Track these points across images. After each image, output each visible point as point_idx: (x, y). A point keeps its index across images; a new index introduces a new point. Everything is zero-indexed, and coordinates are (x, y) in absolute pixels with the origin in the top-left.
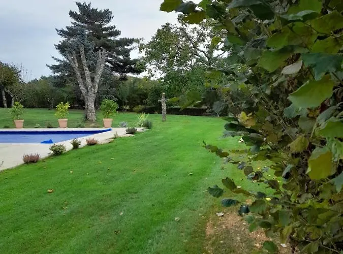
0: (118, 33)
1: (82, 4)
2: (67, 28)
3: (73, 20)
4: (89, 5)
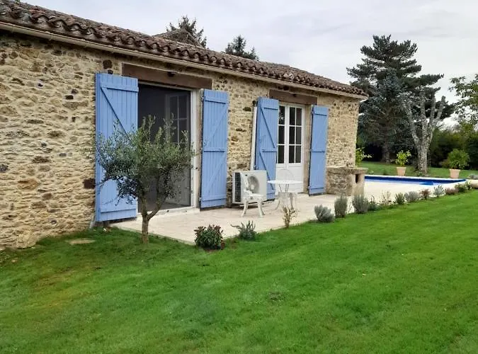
0: (419, 69)
1: (380, 37)
2: (358, 66)
3: (365, 57)
4: (388, 38)
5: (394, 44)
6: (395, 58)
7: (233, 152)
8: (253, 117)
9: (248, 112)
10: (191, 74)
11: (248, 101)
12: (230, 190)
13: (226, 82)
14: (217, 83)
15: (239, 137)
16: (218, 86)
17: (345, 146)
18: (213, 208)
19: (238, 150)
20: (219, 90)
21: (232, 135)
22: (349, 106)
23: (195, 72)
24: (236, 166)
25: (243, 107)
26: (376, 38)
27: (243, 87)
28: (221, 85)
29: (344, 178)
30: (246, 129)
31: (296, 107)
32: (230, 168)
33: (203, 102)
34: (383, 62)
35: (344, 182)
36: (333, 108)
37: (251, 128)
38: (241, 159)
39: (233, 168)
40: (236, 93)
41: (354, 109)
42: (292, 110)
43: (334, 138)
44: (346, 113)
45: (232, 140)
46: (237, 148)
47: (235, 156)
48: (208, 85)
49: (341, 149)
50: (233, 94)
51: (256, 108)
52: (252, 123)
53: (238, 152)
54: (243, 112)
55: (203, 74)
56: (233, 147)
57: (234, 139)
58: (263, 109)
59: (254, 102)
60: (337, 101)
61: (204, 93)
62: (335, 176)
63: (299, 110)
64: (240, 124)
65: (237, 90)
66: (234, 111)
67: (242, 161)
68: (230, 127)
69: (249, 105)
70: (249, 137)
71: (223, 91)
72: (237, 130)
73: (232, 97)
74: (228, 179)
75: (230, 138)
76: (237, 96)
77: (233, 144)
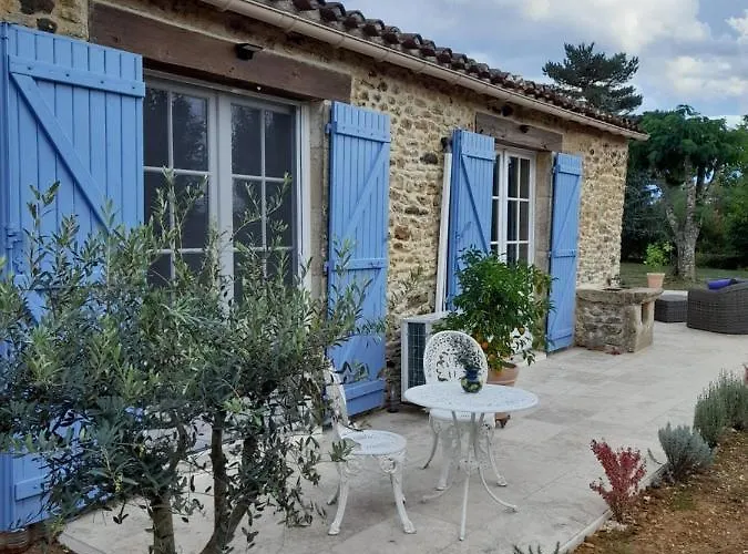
0: (637, 101)
1: (576, 47)
3: (550, 81)
4: (590, 49)
5: (599, 58)
6: (598, 84)
7: (400, 266)
8: (441, 178)
9: (431, 166)
10: (299, 58)
11: (432, 138)
13: (383, 87)
14: (364, 88)
15: (411, 227)
16: (365, 96)
17: (606, 240)
19: (410, 260)
20: (368, 108)
21: (397, 224)
22: (614, 154)
23: (308, 51)
24: (405, 303)
25: (421, 155)
26: (569, 49)
27: (421, 104)
28: (372, 93)
29: (617, 312)
30: (427, 208)
31: (520, 157)
33: (330, 136)
34: (580, 90)
35: (616, 321)
36: (588, 159)
37: (437, 205)
38: (415, 284)
39: (398, 308)
40: (404, 116)
41: (621, 161)
42: (513, 162)
43: (588, 223)
44: (609, 170)
45: (397, 236)
46: (406, 256)
47: (403, 276)
48: (341, 90)
49: (599, 247)
50: (399, 120)
51: (449, 156)
52: (438, 192)
53: (409, 266)
54: (421, 165)
55: (328, 60)
56: (398, 254)
57: (402, 234)
58: (465, 157)
59: (444, 142)
60: (596, 144)
61: (331, 112)
62: (596, 307)
63: (525, 164)
64: (413, 197)
65: (407, 111)
66: (401, 163)
67: (418, 288)
68: (391, 203)
69: (434, 147)
70: (432, 230)
71: (378, 110)
72: (408, 212)
73: (397, 126)
75: (391, 231)
76: (407, 124)
77: (398, 247)
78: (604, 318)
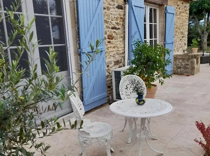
7: (110, 50)
8: (124, 15)
9: (120, 10)
12: (110, 87)
15: (114, 34)
17: (183, 37)
18: (96, 108)
19: (114, 47)
21: (108, 33)
22: (185, 7)
24: (113, 63)
25: (116, 5)
29: (188, 62)
30: (120, 27)
31: (153, 8)
32: (108, 66)
35: (188, 65)
36: (177, 8)
37: (124, 25)
38: (117, 56)
39: (110, 66)
41: (187, 9)
42: (151, 10)
43: (177, 31)
44: (184, 12)
45: (108, 38)
47: (111, 54)
49: (181, 40)
51: (127, 6)
53: (114, 49)
54: (116, 9)
56: (109, 45)
57: (110, 37)
58: (133, 6)
60: (179, 3)
62: (181, 60)
63: (155, 10)
64: (114, 22)
66: (108, 9)
67: (118, 58)
69: (121, 2)
70: (122, 35)
72: (113, 28)
74: (108, 76)
75: (106, 36)
77: (109, 42)
78: (183, 64)
